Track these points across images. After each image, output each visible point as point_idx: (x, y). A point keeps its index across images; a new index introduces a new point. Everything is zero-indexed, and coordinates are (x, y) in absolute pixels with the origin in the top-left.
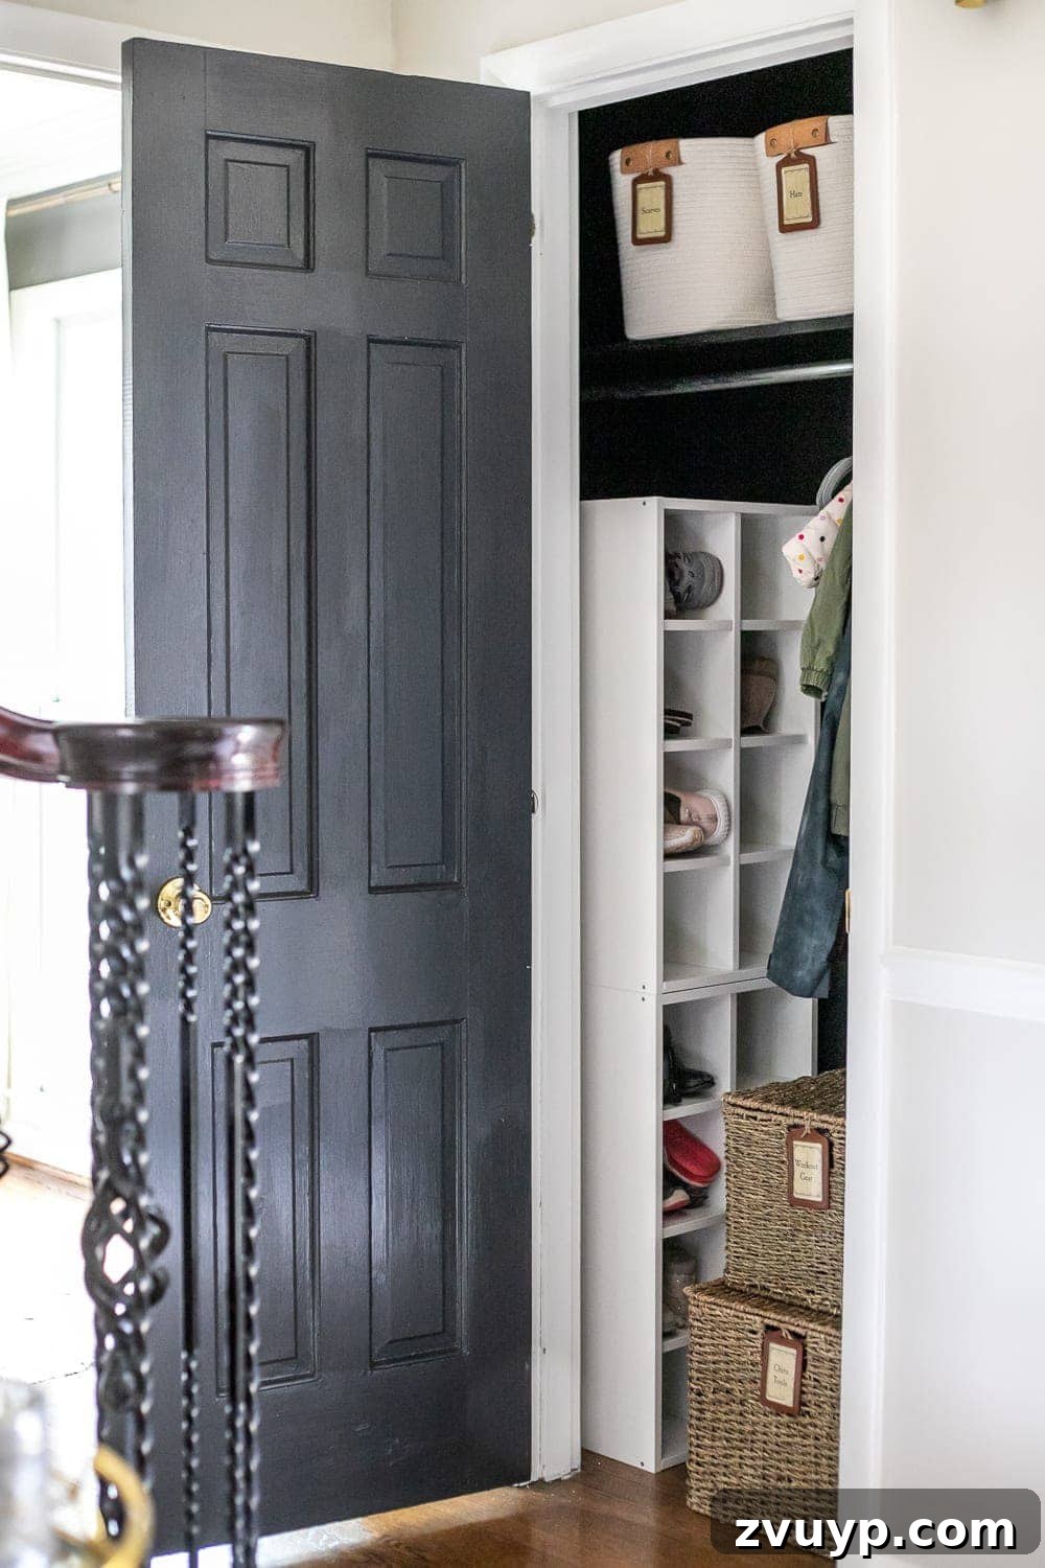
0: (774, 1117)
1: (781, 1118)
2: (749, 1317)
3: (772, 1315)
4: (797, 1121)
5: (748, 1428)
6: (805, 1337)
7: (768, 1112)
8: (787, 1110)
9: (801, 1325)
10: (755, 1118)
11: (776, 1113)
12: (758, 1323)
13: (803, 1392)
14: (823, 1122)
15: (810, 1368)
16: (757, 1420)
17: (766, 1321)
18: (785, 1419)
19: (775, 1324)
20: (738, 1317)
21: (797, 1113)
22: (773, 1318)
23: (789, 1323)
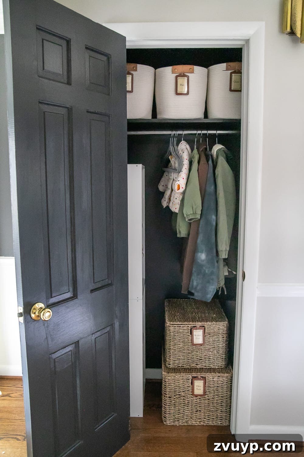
0: (186, 325)
1: (188, 325)
2: (187, 376)
3: (194, 374)
4: (194, 325)
5: (187, 402)
6: (205, 377)
7: (184, 324)
8: (191, 323)
9: (203, 375)
10: (180, 327)
11: (187, 324)
12: (190, 377)
13: (205, 390)
14: (202, 324)
15: (207, 384)
16: (190, 399)
17: (193, 376)
18: (199, 397)
19: (196, 376)
20: (183, 377)
21: (193, 323)
22: (194, 375)
23: (199, 375)
